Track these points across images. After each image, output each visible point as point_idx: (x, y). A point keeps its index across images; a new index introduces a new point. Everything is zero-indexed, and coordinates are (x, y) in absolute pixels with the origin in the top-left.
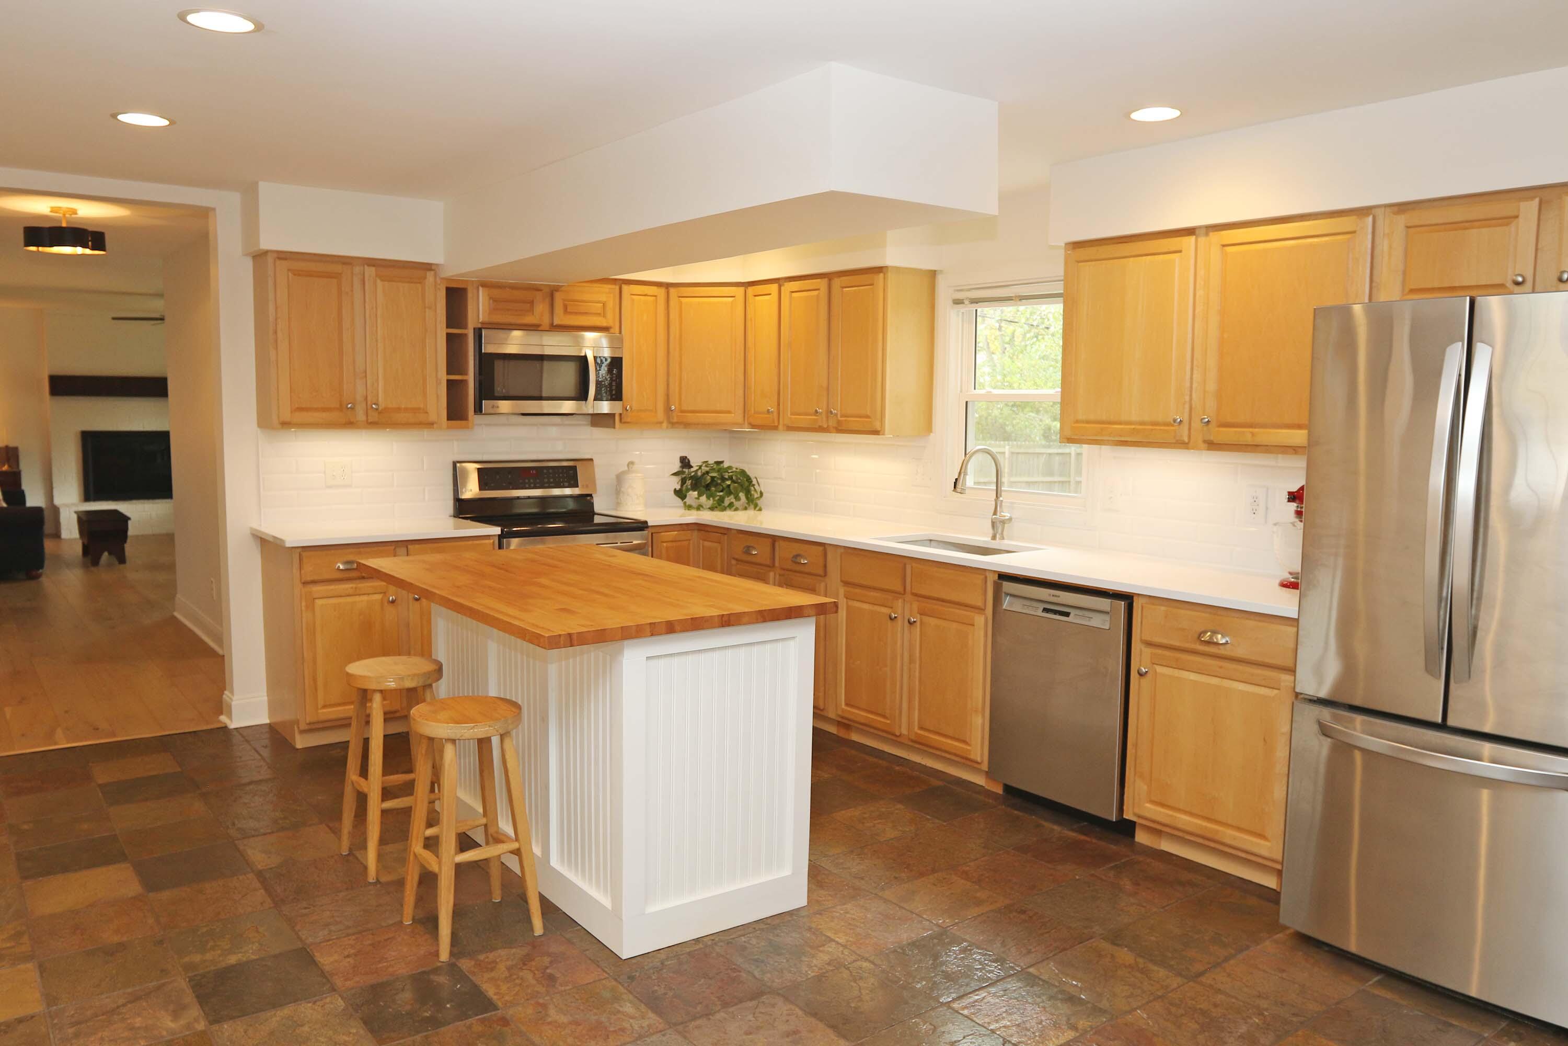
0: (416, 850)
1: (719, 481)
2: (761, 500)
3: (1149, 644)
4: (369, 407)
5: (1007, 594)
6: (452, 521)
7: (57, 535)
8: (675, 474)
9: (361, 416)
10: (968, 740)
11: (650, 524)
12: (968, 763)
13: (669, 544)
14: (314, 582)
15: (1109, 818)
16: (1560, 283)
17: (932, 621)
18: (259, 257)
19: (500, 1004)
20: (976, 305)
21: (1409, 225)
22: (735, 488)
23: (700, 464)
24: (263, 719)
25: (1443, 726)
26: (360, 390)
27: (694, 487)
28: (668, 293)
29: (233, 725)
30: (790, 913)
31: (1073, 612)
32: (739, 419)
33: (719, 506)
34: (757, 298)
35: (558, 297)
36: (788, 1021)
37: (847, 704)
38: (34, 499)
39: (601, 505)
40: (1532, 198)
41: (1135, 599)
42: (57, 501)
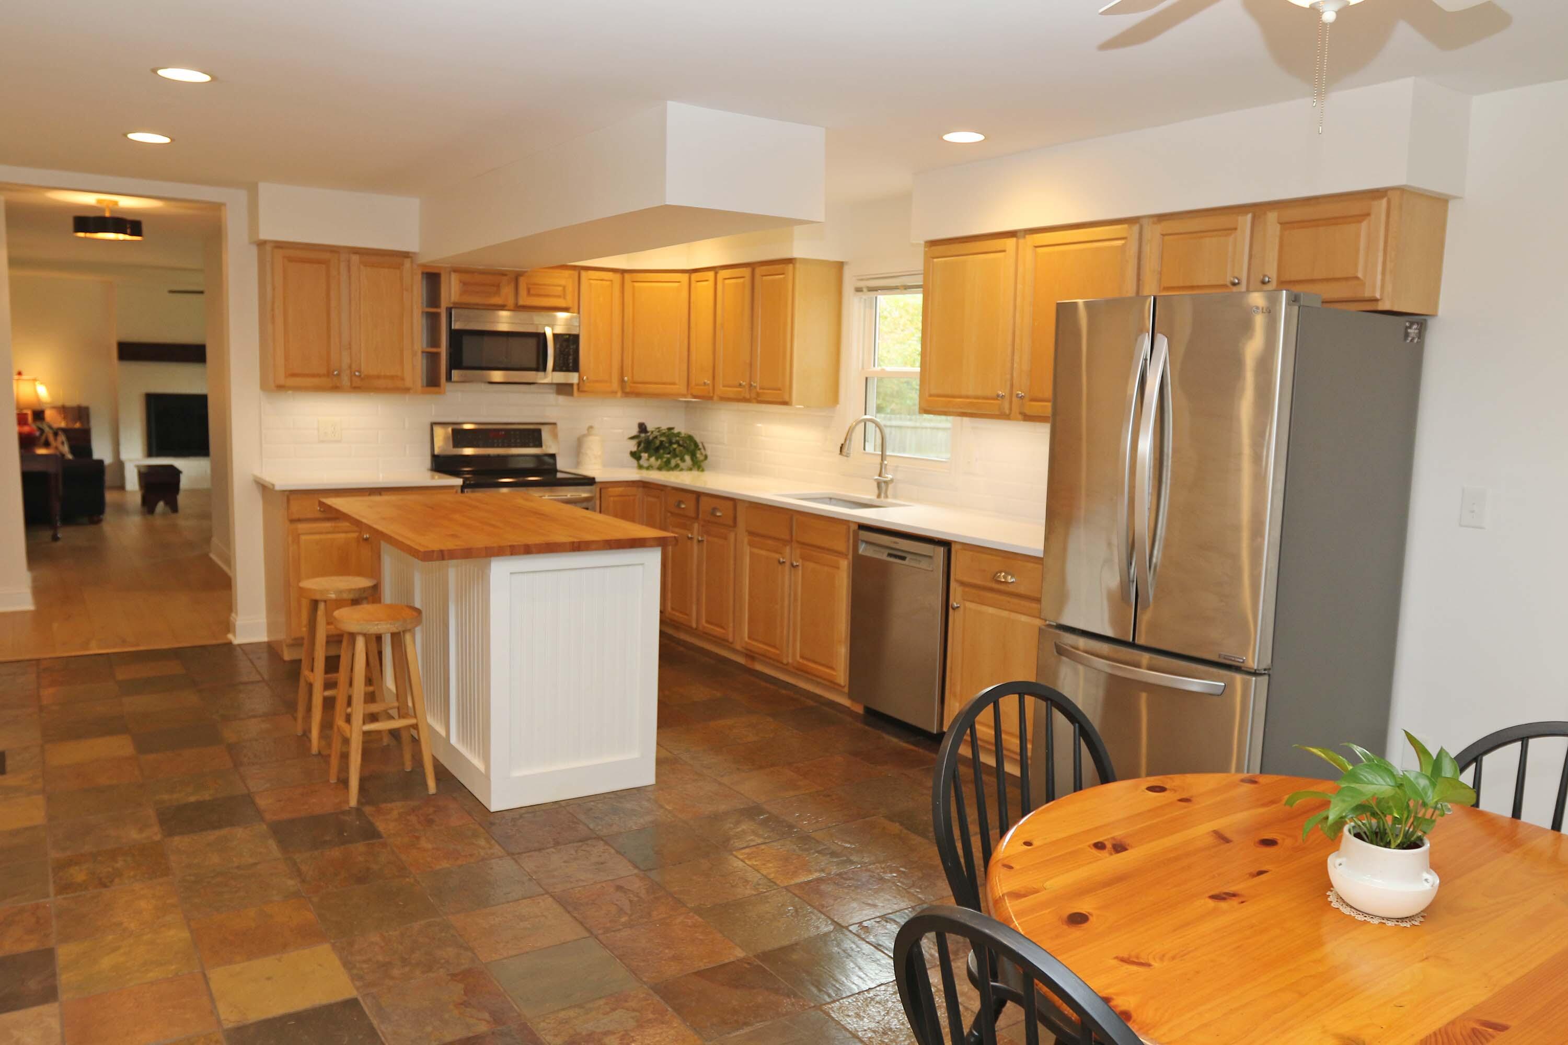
0: (339, 724)
1: (667, 445)
2: (706, 462)
3: (962, 584)
4: (353, 373)
5: (863, 541)
6: (429, 474)
7: (121, 487)
8: (632, 438)
9: (345, 380)
10: (834, 666)
11: (597, 480)
12: (833, 685)
13: (616, 499)
14: (299, 520)
15: (929, 729)
16: (1264, 285)
17: (811, 565)
18: (261, 244)
19: (385, 836)
20: (875, 292)
21: (1164, 233)
22: (680, 451)
23: (653, 430)
24: (263, 637)
25: (1133, 645)
26: (346, 361)
27: (646, 450)
28: (623, 278)
29: (237, 640)
30: (638, 789)
31: (909, 557)
32: (683, 390)
33: (666, 466)
34: (698, 283)
35: (523, 282)
36: (600, 856)
37: (749, 638)
38: (101, 451)
39: (561, 464)
40: (1247, 213)
41: (953, 546)
42: (124, 456)
